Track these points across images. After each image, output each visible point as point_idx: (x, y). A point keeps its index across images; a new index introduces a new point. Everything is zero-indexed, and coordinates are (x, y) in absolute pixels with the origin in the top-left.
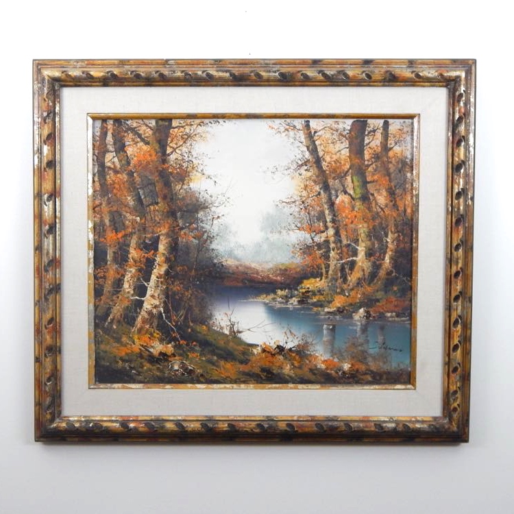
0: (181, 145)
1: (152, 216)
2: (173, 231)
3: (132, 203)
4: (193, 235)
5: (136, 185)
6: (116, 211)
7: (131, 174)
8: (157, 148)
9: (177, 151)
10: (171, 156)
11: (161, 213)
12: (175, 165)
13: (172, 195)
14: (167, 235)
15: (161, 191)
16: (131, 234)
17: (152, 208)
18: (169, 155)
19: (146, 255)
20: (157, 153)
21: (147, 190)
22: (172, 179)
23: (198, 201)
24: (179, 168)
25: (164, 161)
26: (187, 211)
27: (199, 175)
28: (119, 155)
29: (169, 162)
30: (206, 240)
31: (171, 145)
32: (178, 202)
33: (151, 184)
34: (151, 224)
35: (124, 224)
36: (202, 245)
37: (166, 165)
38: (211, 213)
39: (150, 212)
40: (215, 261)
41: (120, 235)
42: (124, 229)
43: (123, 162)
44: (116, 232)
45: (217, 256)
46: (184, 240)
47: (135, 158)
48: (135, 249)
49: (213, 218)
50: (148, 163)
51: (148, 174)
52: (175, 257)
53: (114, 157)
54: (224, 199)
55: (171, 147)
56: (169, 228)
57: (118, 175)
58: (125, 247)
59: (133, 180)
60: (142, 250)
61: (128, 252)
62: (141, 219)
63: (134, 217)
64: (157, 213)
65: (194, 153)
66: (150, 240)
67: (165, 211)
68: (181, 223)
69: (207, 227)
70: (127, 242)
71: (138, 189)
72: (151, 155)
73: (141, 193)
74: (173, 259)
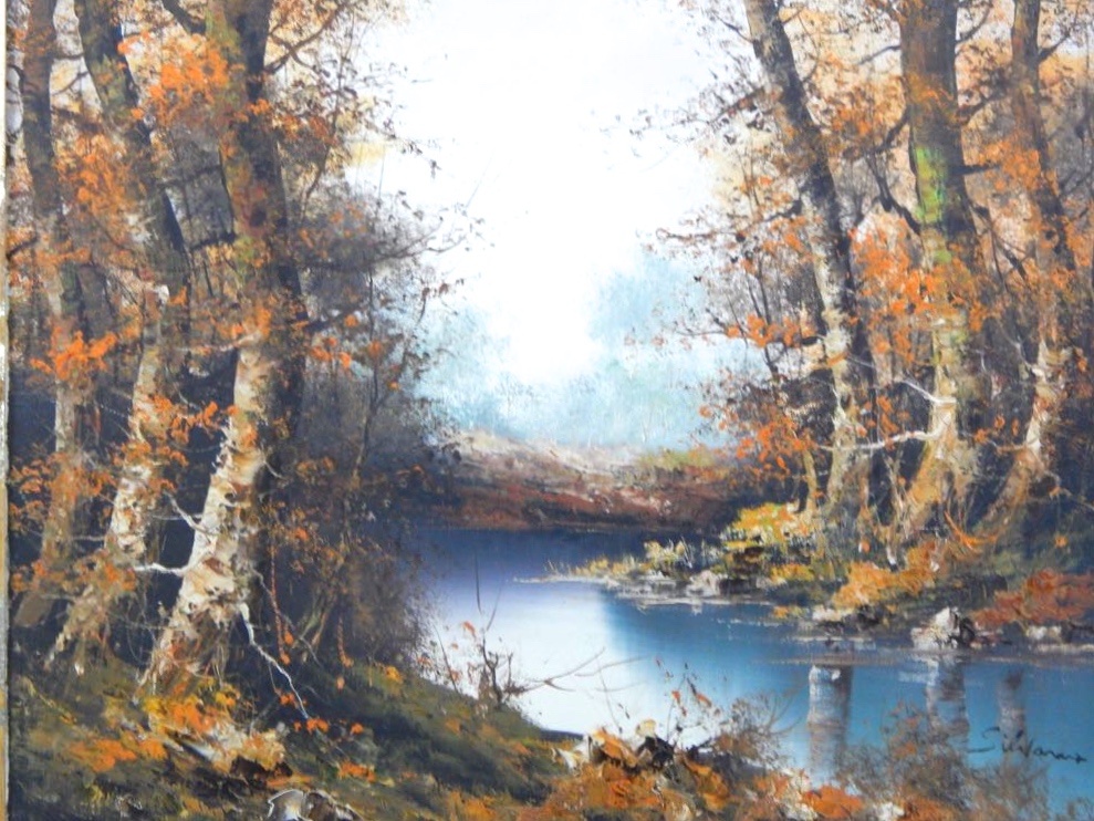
0: (316, 36)
1: (214, 281)
2: (285, 337)
3: (141, 237)
4: (354, 350)
5: (157, 174)
6: (86, 265)
7: (139, 135)
8: (231, 44)
9: (301, 54)
10: (281, 73)
11: (243, 272)
12: (292, 105)
13: (282, 209)
14: (265, 348)
15: (247, 196)
16: (140, 344)
17: (212, 252)
18: (272, 70)
19: (190, 419)
20: (231, 62)
21: (195, 192)
22: (282, 153)
23: (372, 230)
24: (307, 115)
25: (256, 91)
26: (332, 267)
27: (377, 139)
28: (98, 69)
29: (273, 93)
30: (401, 368)
31: (280, 34)
32: (304, 232)
33: (208, 170)
34: (208, 312)
35: (113, 309)
36: (387, 383)
37: (262, 106)
38: (419, 274)
39: (205, 267)
40: (433, 441)
41: (99, 349)
42: (114, 328)
43: (113, 93)
44: (86, 339)
45: (438, 423)
46: (324, 365)
47: (156, 81)
48: (151, 396)
49: (426, 291)
50: (200, 97)
51: (197, 134)
52: (292, 426)
53: (80, 76)
54: (464, 223)
55: (279, 42)
56: (272, 323)
57: (96, 140)
58: (113, 390)
59: (148, 156)
60: (175, 400)
61: (126, 407)
62: (173, 293)
63: (149, 286)
64: (228, 271)
65: (359, 62)
66: (204, 366)
67: (258, 264)
68: (312, 305)
69: (404, 321)
70: (126, 372)
71: (163, 187)
72: (208, 70)
73: (173, 201)
74: (285, 433)
